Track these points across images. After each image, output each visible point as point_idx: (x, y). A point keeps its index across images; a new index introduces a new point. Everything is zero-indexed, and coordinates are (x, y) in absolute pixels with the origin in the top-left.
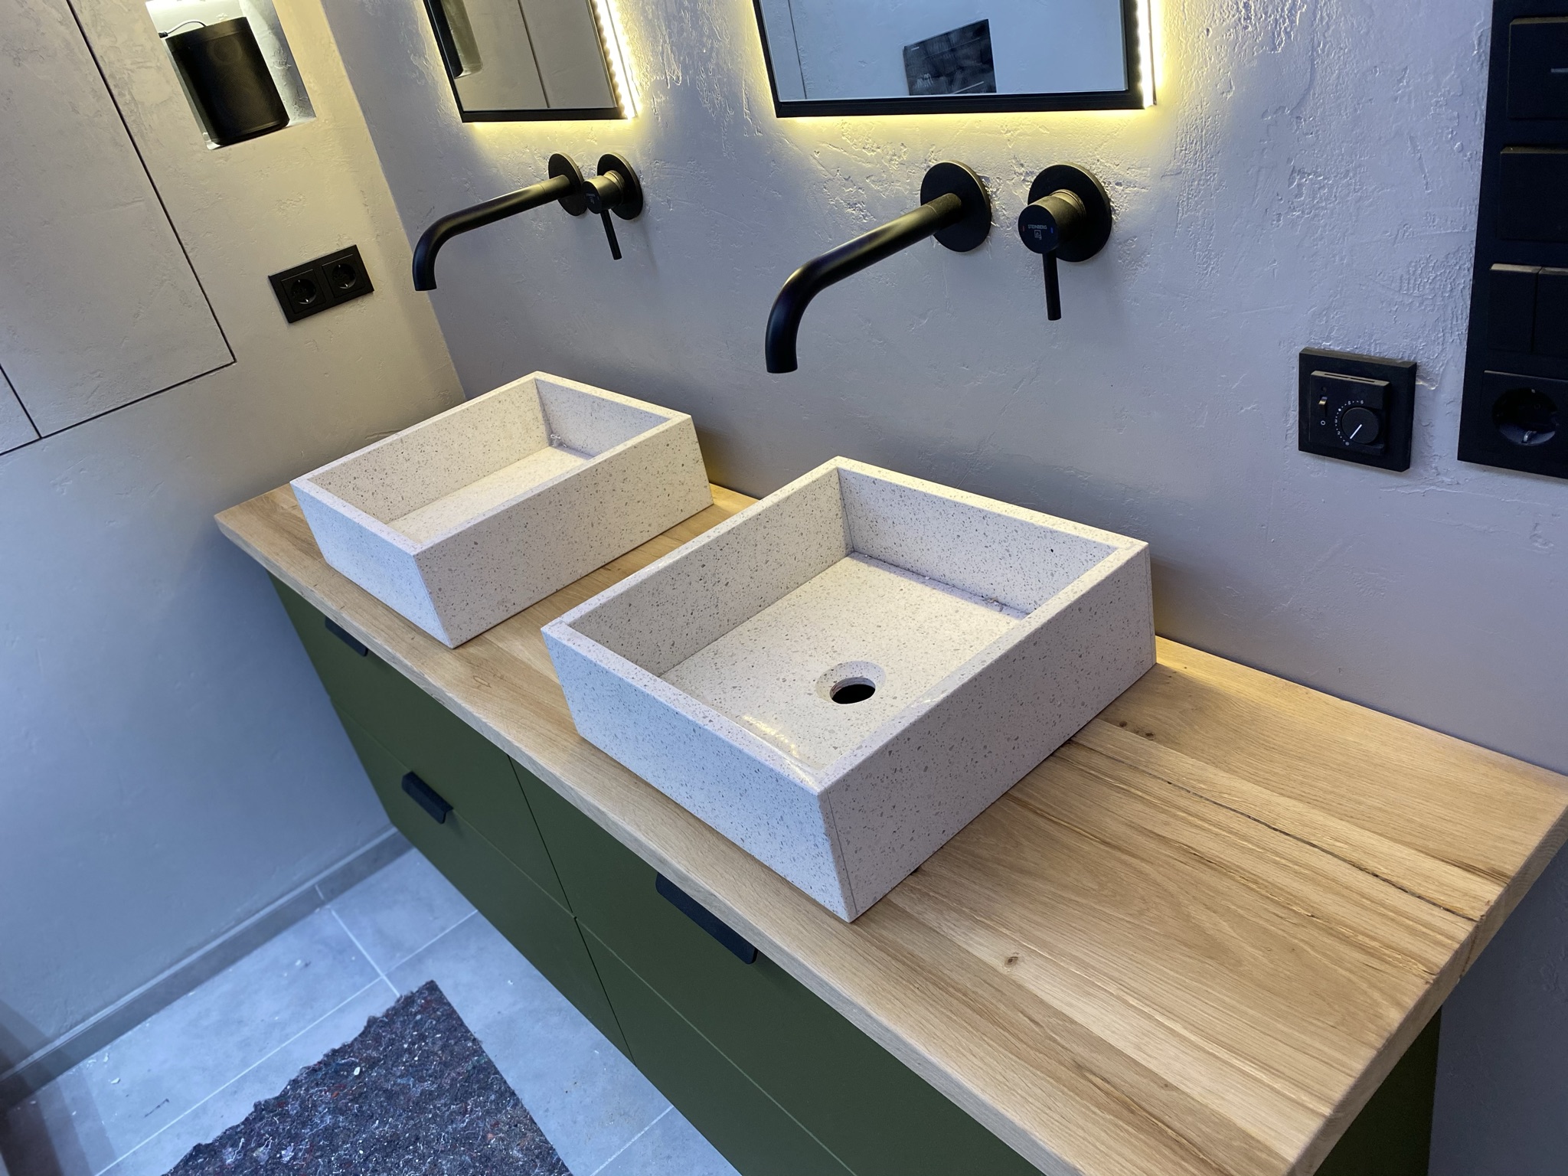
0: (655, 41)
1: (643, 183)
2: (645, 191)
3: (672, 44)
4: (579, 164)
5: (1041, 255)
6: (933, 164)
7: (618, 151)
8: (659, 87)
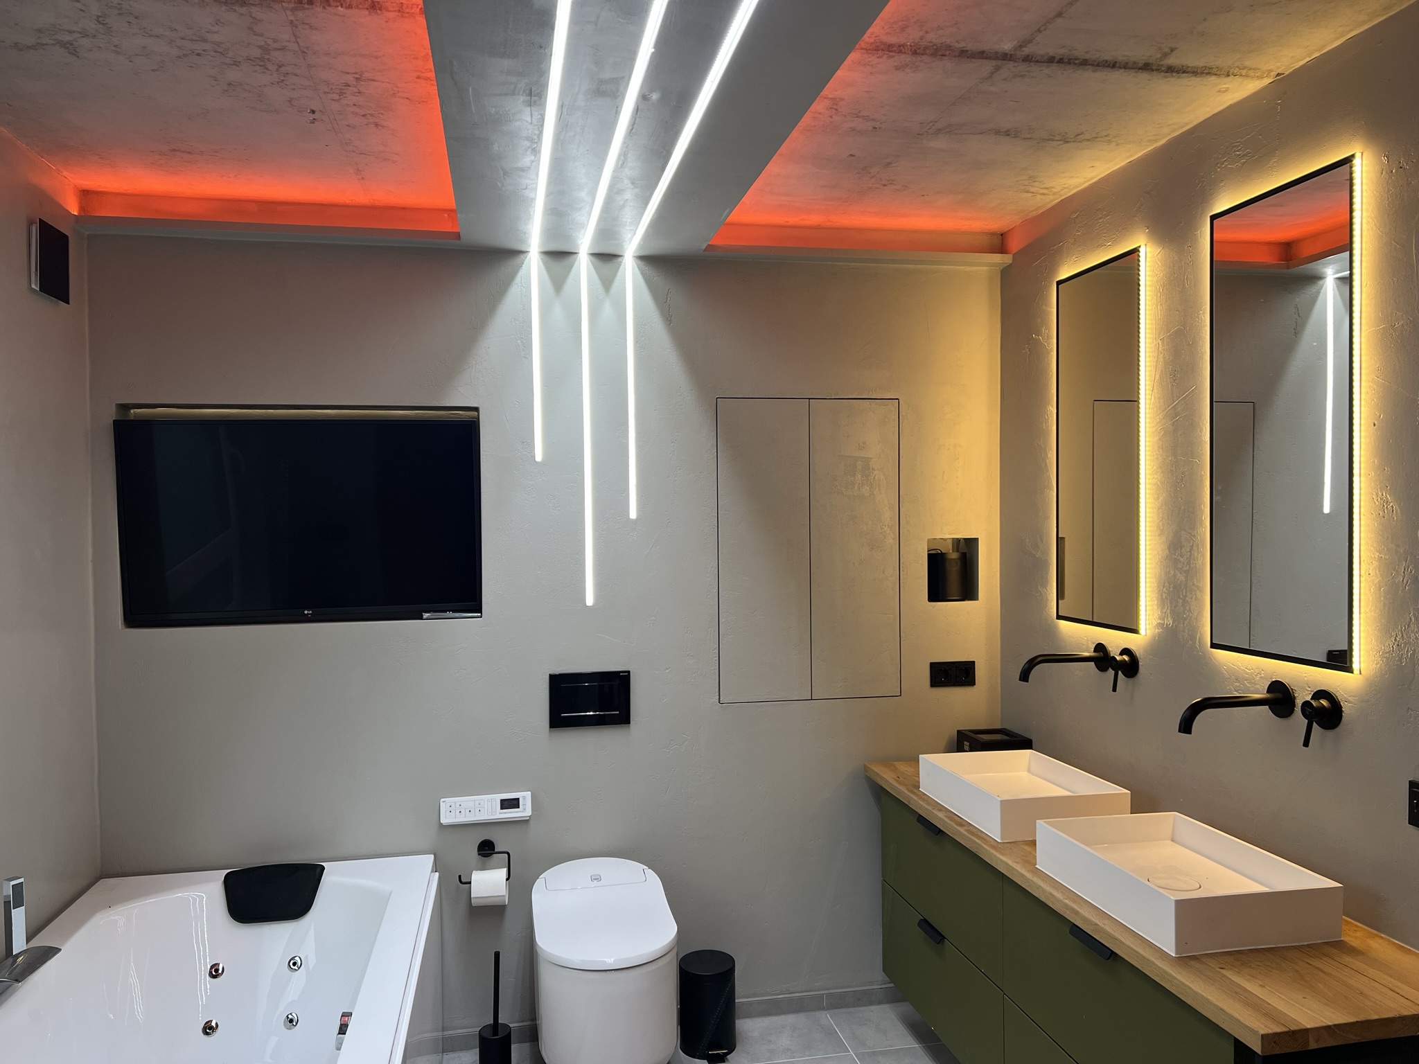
0: (1163, 608)
1: (1140, 663)
2: (1140, 667)
3: (1171, 610)
4: (1110, 649)
5: (1307, 721)
6: (1274, 680)
7: (1133, 648)
8: (1160, 625)
